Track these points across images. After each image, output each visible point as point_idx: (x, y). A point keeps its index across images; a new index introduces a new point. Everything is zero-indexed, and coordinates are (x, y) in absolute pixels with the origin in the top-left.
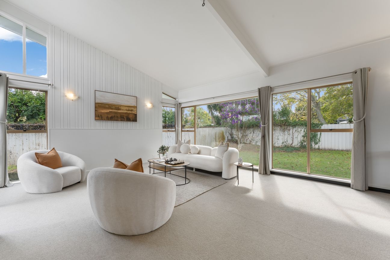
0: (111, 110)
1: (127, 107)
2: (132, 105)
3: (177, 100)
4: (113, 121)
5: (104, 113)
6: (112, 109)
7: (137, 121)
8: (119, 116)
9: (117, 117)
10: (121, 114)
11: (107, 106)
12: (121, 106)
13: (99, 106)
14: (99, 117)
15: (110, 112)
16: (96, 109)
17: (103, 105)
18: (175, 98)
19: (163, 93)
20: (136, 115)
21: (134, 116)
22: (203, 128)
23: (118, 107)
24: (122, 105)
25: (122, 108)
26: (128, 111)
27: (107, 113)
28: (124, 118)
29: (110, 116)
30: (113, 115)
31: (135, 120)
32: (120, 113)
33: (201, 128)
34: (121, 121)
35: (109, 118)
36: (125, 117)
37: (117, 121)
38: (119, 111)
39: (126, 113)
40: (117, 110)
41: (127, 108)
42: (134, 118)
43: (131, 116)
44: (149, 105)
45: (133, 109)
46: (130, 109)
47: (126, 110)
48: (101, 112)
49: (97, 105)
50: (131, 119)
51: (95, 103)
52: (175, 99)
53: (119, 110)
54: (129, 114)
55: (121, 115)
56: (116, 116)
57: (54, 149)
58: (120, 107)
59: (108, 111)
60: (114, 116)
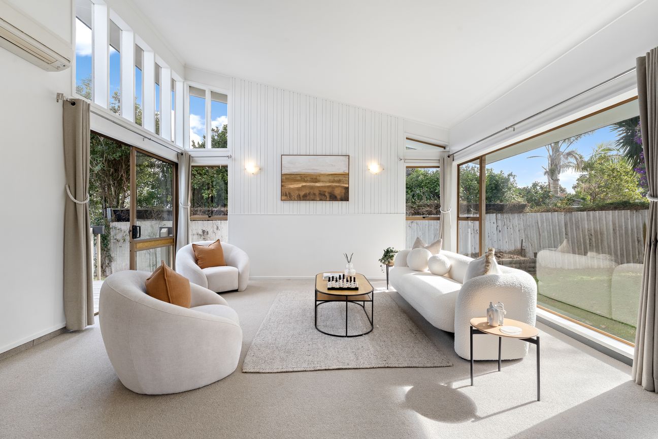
0: (304, 184)
1: (331, 176)
2: (341, 172)
3: (447, 149)
4: (308, 202)
5: (294, 189)
6: (306, 181)
7: (348, 200)
8: (317, 192)
9: (314, 194)
10: (322, 189)
11: (299, 178)
12: (320, 175)
13: (287, 178)
14: (287, 196)
15: (302, 186)
16: (283, 184)
17: (293, 176)
18: (444, 146)
19: (407, 138)
20: (347, 189)
21: (344, 191)
22: (591, 213)
23: (315, 178)
24: (322, 173)
25: (322, 178)
26: (333, 182)
27: (299, 189)
28: (325, 195)
29: (302, 193)
30: (308, 192)
31: (345, 198)
32: (318, 187)
33: (585, 212)
34: (321, 200)
35: (301, 196)
36: (327, 194)
37: (315, 202)
38: (318, 184)
39: (328, 187)
40: (314, 182)
41: (331, 178)
42: (343, 194)
43: (338, 192)
44: (374, 167)
45: (341, 178)
46: (336, 179)
47: (330, 182)
48: (290, 189)
49: (284, 178)
50: (339, 197)
51: (282, 175)
52: (444, 148)
53: (317, 182)
54: (333, 188)
55: (320, 191)
56: (312, 192)
57: (218, 240)
58: (318, 178)
59: (300, 185)
60: (309, 194)
